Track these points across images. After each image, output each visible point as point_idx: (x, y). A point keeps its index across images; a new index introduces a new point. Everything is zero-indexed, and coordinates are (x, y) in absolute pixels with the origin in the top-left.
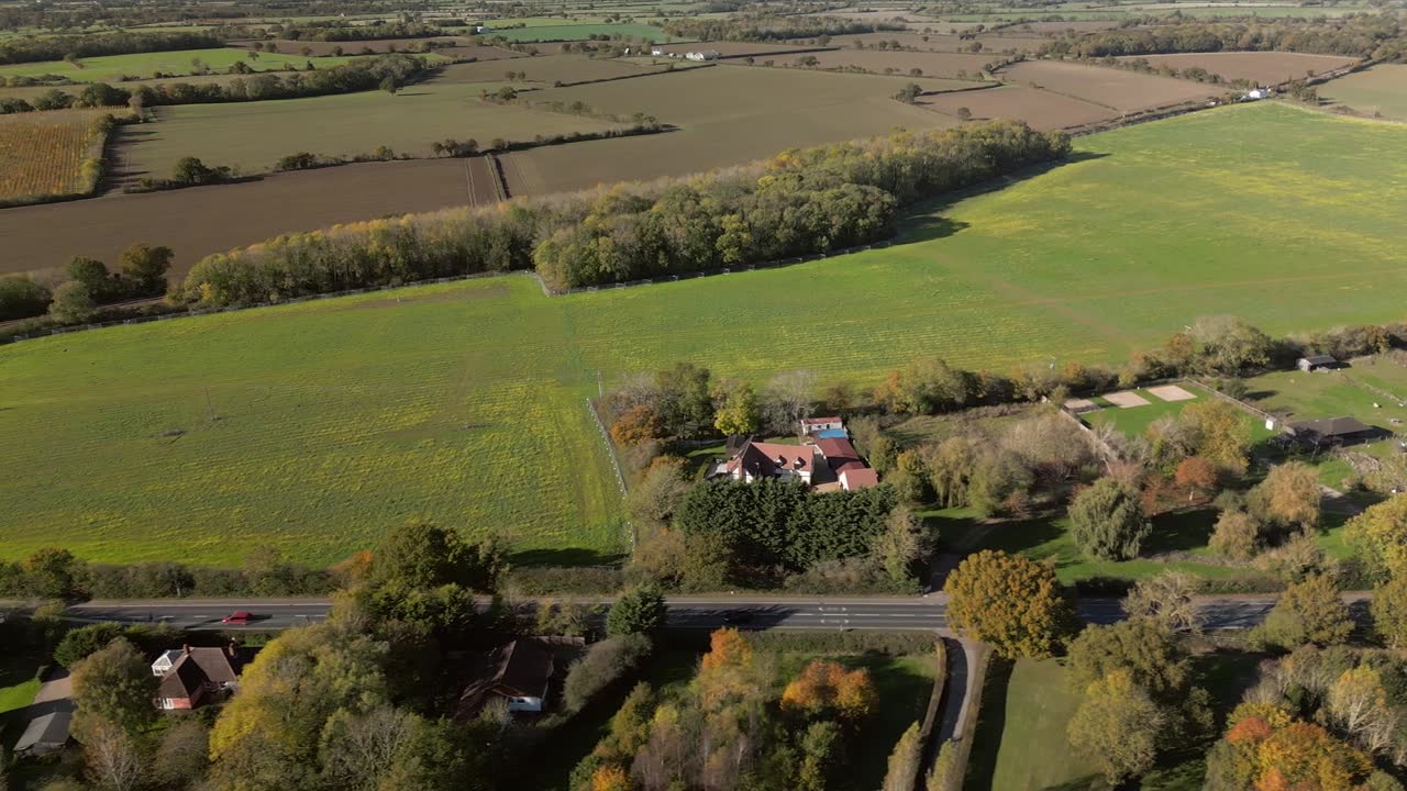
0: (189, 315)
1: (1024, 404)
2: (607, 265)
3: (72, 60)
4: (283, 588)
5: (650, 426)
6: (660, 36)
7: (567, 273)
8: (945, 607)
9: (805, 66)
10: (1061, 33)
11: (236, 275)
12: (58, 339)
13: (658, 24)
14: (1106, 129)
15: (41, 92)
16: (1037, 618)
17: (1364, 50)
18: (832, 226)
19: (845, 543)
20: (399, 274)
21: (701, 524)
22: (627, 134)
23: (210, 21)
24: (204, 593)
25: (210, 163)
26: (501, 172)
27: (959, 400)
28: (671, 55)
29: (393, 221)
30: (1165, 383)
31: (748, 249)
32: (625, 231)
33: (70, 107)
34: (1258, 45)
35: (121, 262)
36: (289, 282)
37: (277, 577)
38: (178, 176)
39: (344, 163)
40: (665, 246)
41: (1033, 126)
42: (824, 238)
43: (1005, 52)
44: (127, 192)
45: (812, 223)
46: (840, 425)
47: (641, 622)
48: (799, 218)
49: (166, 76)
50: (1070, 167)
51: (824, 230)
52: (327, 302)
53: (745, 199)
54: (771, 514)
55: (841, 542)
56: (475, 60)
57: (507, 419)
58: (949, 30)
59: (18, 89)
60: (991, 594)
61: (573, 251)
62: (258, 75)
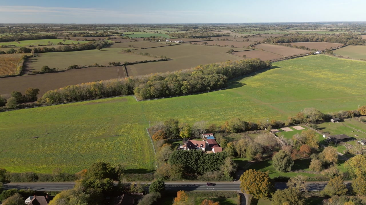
0: (42, 106)
1: (261, 130)
2: (153, 94)
3: (17, 41)
4: (62, 179)
5: (163, 135)
6: (168, 37)
7: (142, 95)
8: (240, 185)
9: (204, 44)
10: (269, 37)
11: (56, 96)
12: (7, 112)
13: (168, 34)
14: (281, 61)
15: (8, 49)
16: (264, 188)
17: (345, 42)
18: (211, 84)
19: (213, 167)
20: (98, 96)
21: (175, 162)
22: (159, 61)
23: (53, 32)
24: (41, 181)
25: (51, 67)
26: (126, 70)
27: (244, 129)
28: (171, 41)
29: (97, 82)
30: (297, 125)
31: (189, 90)
32: (158, 85)
33: (15, 53)
34: (318, 40)
35: (26, 92)
36: (69, 98)
37: (61, 176)
38: (42, 70)
39: (86, 67)
40: (168, 88)
41: (262, 60)
42: (209, 87)
43: (255, 41)
44: (29, 74)
45: (206, 83)
46: (212, 135)
47: (158, 189)
48: (202, 82)
49: (41, 46)
50: (272, 70)
51: (209, 85)
52: (79, 103)
53: (189, 77)
54: (194, 159)
55: (212, 167)
56: (121, 42)
57: (125, 134)
58: (241, 36)
59: (2, 48)
60: (252, 181)
61: (144, 90)
62: (65, 45)
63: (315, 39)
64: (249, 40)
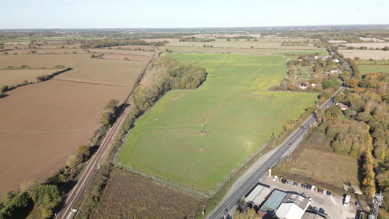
39: (15, 87)
63: (122, 44)
64: (64, 47)
